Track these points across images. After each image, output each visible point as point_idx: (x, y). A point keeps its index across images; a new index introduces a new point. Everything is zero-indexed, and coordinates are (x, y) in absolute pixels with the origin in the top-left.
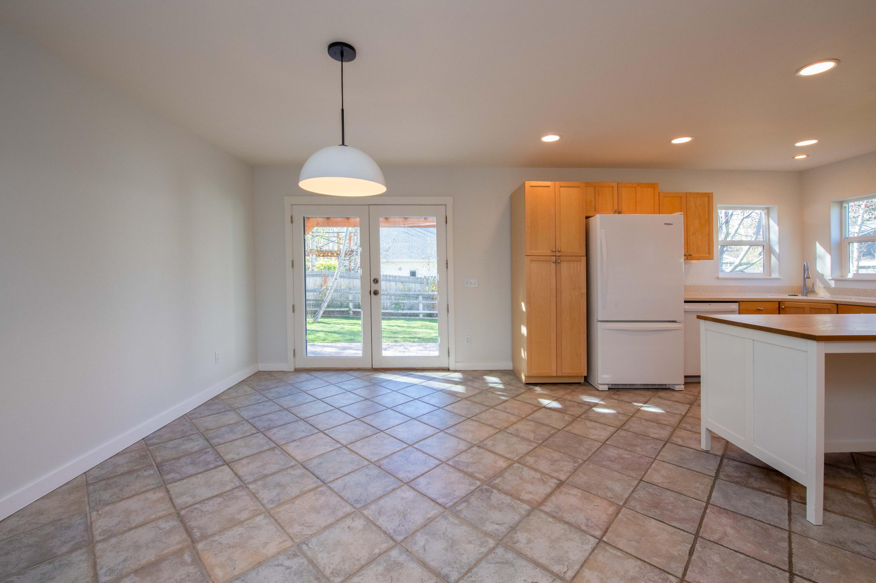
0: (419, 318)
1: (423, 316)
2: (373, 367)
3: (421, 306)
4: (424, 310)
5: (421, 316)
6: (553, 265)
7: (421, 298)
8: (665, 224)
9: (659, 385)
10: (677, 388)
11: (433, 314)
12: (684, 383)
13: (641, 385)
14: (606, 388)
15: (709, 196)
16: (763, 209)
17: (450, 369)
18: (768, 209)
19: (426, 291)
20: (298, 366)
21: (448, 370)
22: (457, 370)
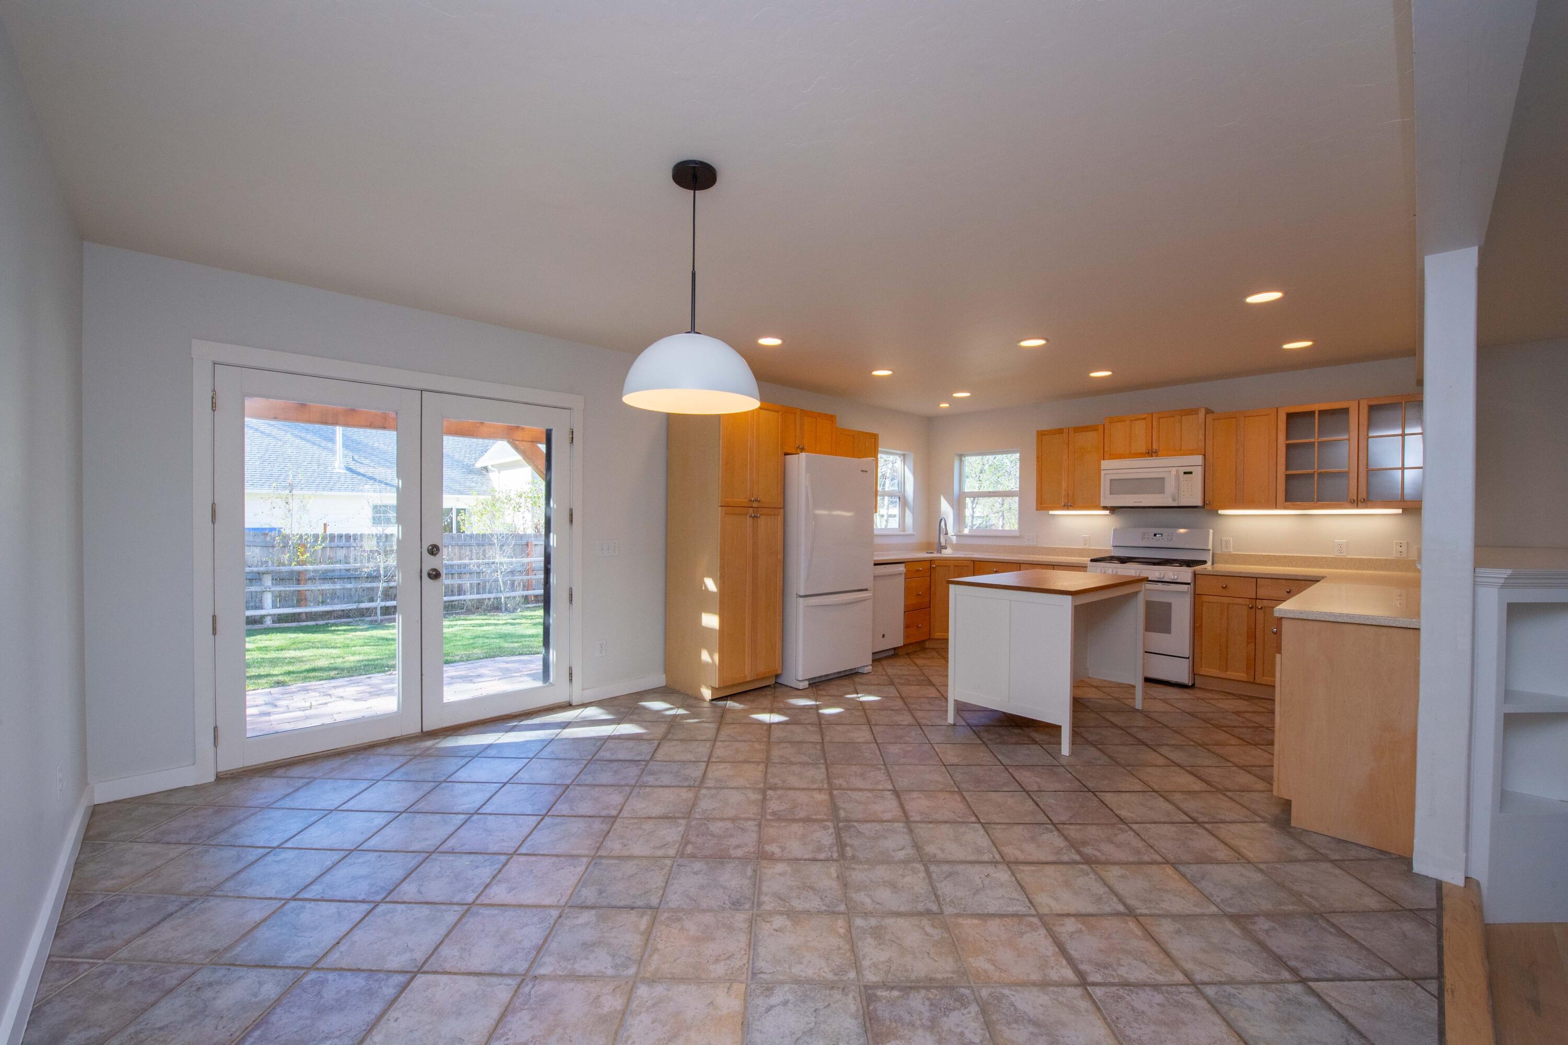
0: (264, 626)
1: (274, 622)
2: (424, 730)
3: (268, 599)
4: (274, 606)
5: (268, 622)
6: (749, 521)
7: (268, 581)
8: (862, 471)
9: (850, 670)
10: (866, 670)
11: (299, 614)
12: (871, 663)
13: (834, 673)
14: (806, 684)
15: (875, 437)
16: (899, 455)
17: (573, 704)
18: (904, 455)
19: (284, 565)
20: (224, 767)
21: (569, 706)
22: (585, 702)
